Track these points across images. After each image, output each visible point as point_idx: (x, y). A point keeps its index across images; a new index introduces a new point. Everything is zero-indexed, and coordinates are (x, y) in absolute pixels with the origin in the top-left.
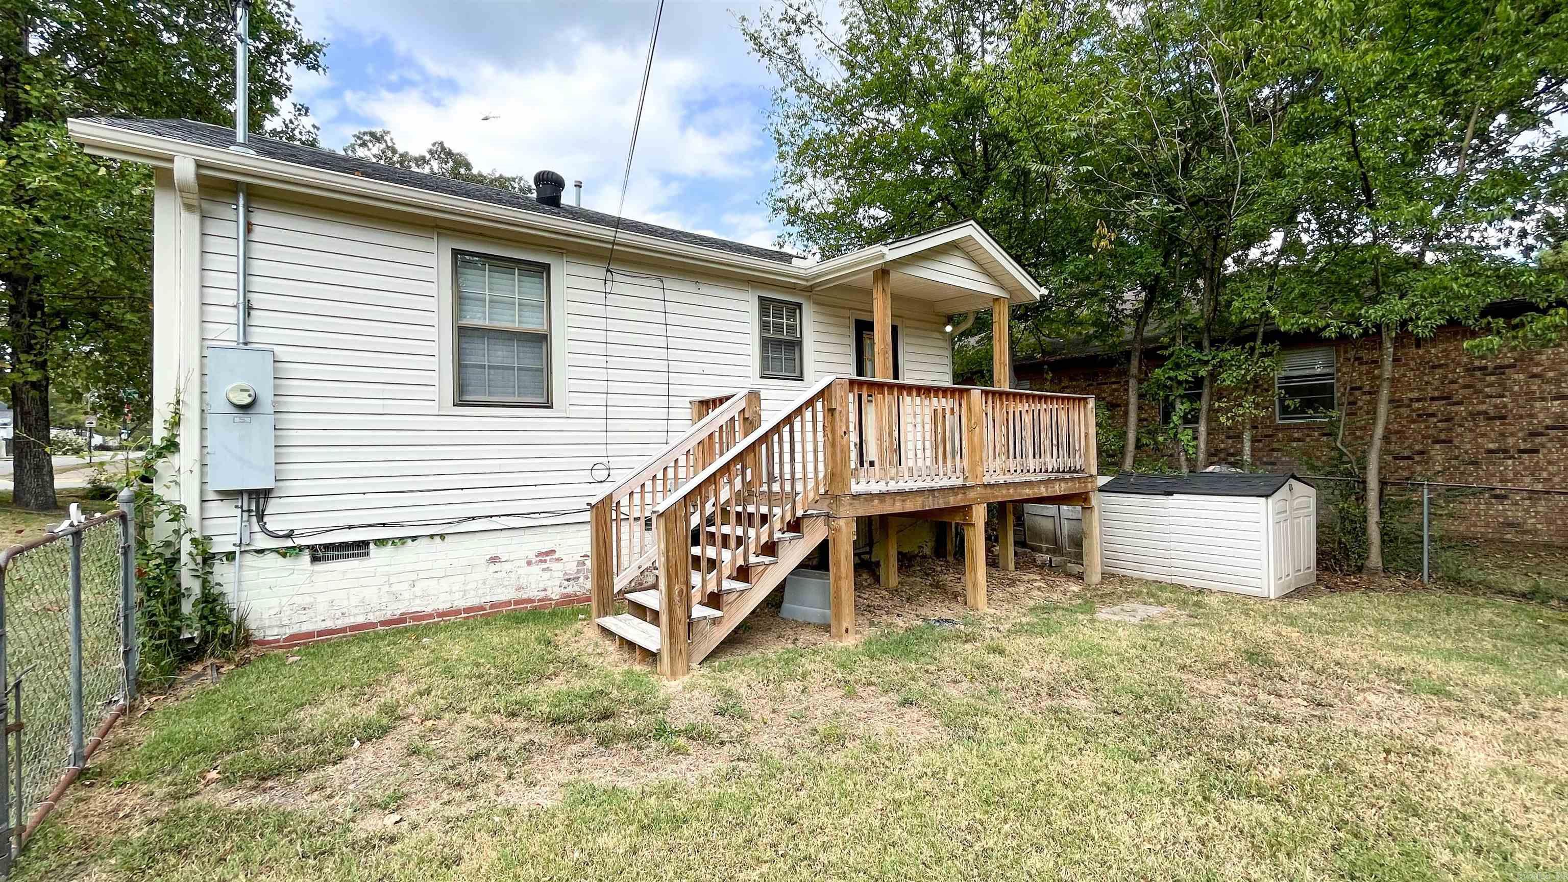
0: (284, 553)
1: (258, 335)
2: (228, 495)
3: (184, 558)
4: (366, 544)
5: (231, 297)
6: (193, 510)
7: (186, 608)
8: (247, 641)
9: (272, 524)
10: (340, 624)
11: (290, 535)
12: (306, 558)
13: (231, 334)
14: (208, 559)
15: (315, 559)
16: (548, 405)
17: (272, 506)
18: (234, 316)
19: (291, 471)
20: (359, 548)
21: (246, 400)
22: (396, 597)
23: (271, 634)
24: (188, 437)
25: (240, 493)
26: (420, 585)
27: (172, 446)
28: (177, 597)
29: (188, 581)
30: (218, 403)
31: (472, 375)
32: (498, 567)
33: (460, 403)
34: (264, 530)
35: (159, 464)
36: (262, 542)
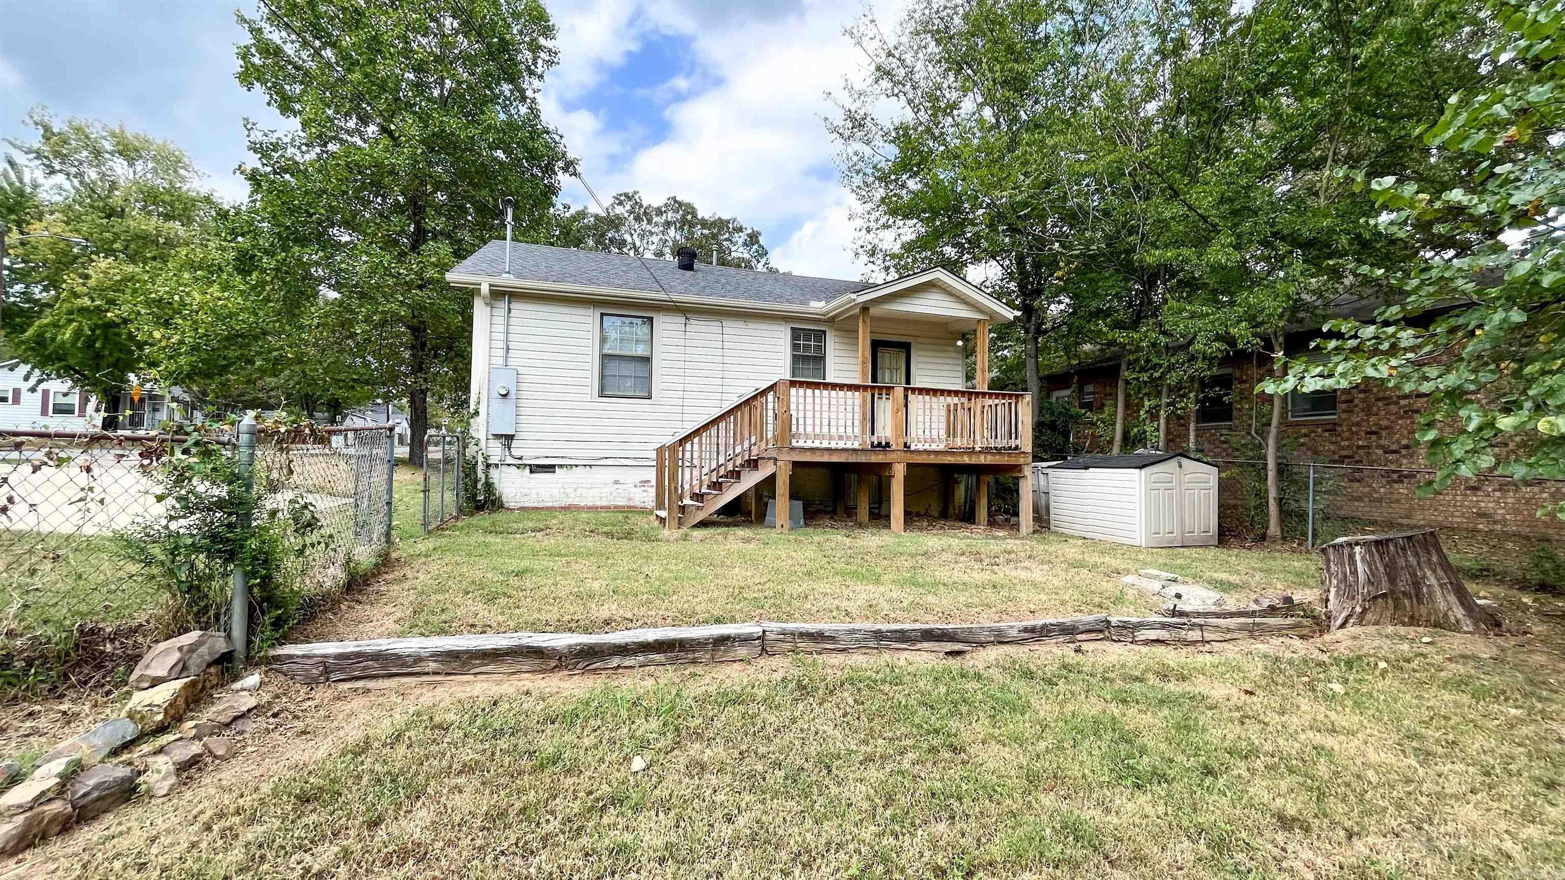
0: (518, 467)
1: (511, 362)
2: (497, 436)
3: (480, 463)
4: (553, 466)
5: (501, 344)
6: (483, 443)
7: (479, 486)
8: (502, 506)
9: (515, 452)
10: (541, 505)
11: (520, 459)
12: (527, 470)
13: (501, 361)
14: (488, 466)
15: (531, 472)
16: (649, 397)
17: (515, 444)
18: (501, 353)
19: (522, 427)
20: (550, 468)
21: (504, 392)
22: (567, 496)
23: (512, 505)
24: (483, 410)
25: (501, 436)
26: (579, 491)
27: (477, 413)
28: (476, 481)
29: (481, 475)
30: (495, 395)
31: (608, 381)
32: (618, 486)
33: (602, 395)
34: (511, 455)
35: (472, 421)
36: (509, 460)
